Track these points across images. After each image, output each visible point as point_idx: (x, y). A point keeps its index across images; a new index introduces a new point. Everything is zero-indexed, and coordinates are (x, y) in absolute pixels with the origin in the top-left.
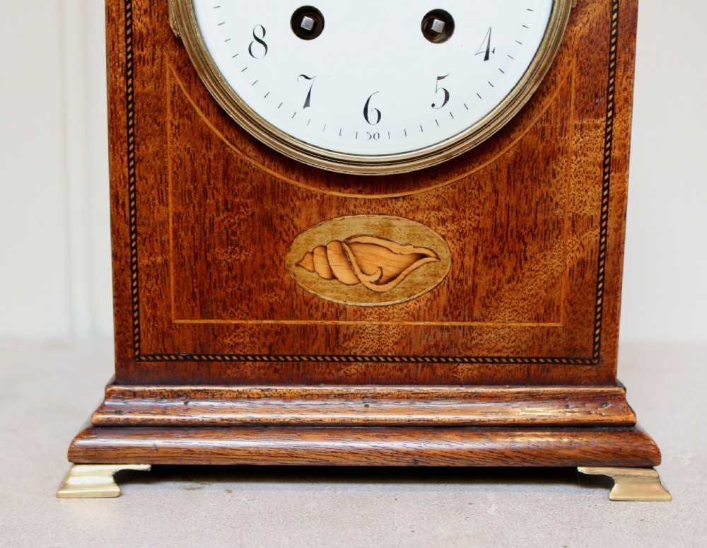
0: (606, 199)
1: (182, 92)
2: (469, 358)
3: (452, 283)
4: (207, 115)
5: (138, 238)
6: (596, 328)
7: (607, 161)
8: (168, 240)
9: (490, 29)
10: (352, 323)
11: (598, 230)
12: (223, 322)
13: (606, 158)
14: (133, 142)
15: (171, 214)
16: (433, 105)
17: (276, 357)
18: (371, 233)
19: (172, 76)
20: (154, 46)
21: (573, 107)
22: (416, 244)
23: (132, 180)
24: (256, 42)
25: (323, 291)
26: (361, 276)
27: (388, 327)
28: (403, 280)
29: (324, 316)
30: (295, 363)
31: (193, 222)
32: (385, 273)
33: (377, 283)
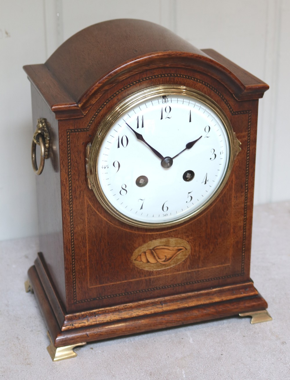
0: (245, 220)
1: (91, 206)
2: (198, 281)
3: (191, 257)
4: (101, 213)
5: (75, 260)
6: (242, 263)
7: (246, 207)
8: (87, 259)
9: (207, 173)
10: (155, 276)
11: (243, 230)
12: (107, 284)
13: (245, 206)
14: (73, 227)
15: (87, 250)
16: (187, 202)
17: (128, 293)
18: (162, 245)
19: (87, 201)
20: (80, 192)
21: (233, 191)
22: (179, 246)
23: (73, 240)
24: (123, 190)
25: (145, 267)
26: (159, 260)
27: (168, 276)
28: (173, 259)
29: (145, 276)
30: (135, 294)
31: (96, 252)
32: (167, 257)
33: (164, 261)
